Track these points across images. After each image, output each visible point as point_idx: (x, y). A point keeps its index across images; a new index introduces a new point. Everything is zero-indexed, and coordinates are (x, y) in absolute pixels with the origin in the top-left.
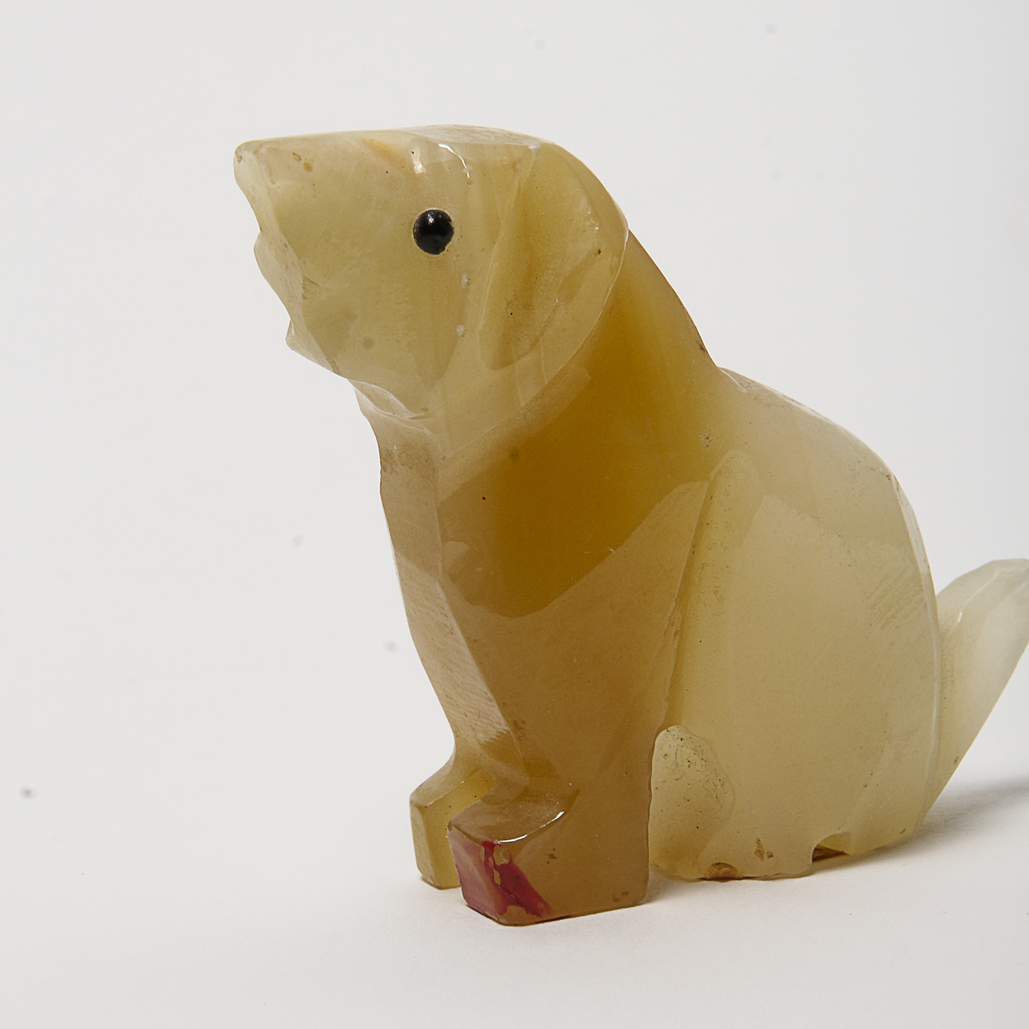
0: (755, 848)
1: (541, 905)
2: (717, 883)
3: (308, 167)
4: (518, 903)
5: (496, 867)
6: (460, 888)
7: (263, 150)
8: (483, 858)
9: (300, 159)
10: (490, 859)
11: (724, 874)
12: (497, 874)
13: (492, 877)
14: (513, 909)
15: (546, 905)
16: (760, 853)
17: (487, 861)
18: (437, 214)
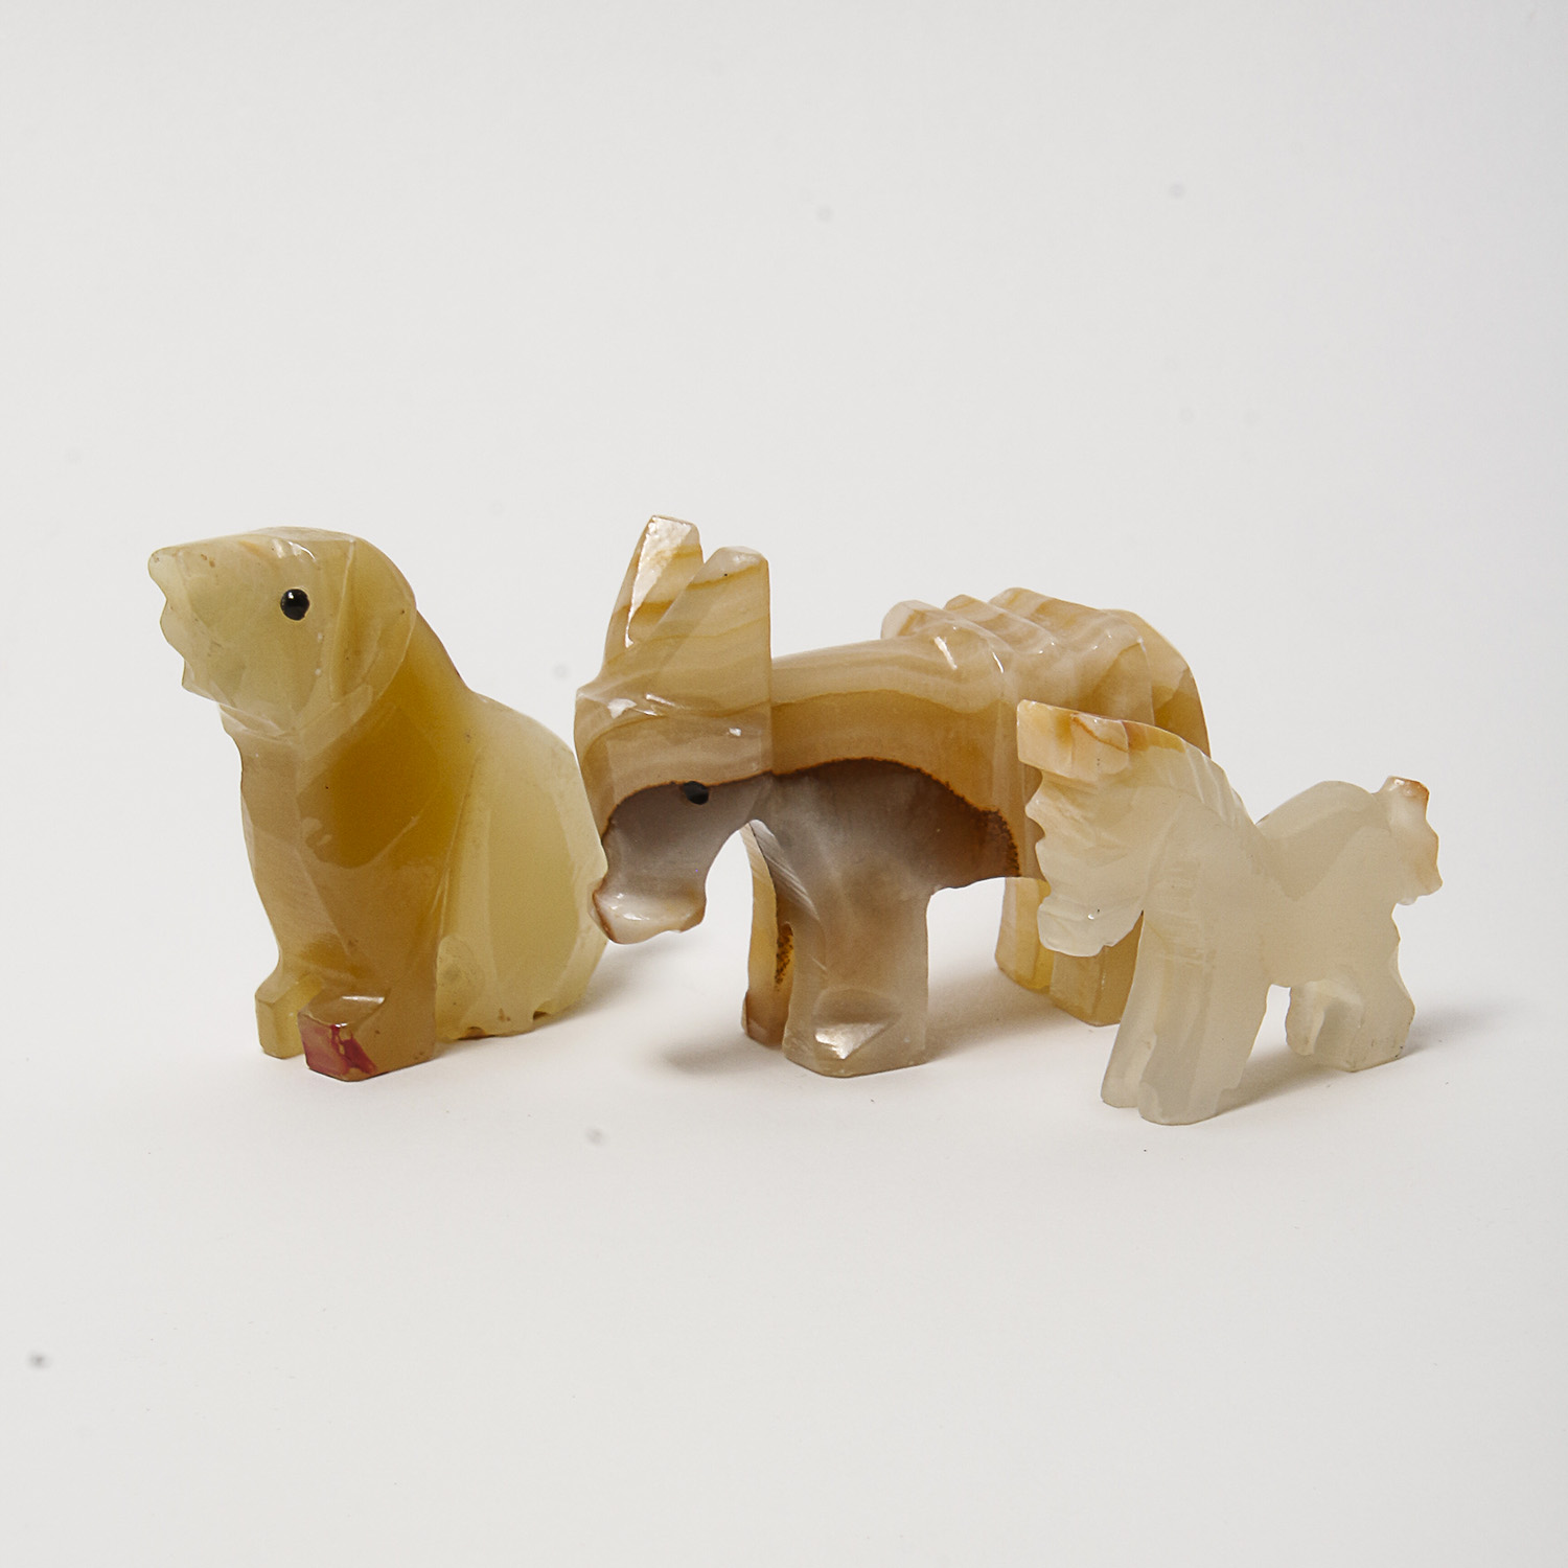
0: (497, 1015)
1: (371, 1067)
2: (474, 1042)
3: (212, 564)
4: (357, 1066)
5: (341, 1043)
6: (304, 1056)
7: (181, 554)
8: (331, 1037)
9: (206, 559)
10: (337, 1038)
11: (475, 1035)
12: (341, 1049)
13: (338, 1050)
14: (354, 1071)
15: (374, 1066)
16: (501, 1018)
17: (334, 1038)
18: (295, 592)
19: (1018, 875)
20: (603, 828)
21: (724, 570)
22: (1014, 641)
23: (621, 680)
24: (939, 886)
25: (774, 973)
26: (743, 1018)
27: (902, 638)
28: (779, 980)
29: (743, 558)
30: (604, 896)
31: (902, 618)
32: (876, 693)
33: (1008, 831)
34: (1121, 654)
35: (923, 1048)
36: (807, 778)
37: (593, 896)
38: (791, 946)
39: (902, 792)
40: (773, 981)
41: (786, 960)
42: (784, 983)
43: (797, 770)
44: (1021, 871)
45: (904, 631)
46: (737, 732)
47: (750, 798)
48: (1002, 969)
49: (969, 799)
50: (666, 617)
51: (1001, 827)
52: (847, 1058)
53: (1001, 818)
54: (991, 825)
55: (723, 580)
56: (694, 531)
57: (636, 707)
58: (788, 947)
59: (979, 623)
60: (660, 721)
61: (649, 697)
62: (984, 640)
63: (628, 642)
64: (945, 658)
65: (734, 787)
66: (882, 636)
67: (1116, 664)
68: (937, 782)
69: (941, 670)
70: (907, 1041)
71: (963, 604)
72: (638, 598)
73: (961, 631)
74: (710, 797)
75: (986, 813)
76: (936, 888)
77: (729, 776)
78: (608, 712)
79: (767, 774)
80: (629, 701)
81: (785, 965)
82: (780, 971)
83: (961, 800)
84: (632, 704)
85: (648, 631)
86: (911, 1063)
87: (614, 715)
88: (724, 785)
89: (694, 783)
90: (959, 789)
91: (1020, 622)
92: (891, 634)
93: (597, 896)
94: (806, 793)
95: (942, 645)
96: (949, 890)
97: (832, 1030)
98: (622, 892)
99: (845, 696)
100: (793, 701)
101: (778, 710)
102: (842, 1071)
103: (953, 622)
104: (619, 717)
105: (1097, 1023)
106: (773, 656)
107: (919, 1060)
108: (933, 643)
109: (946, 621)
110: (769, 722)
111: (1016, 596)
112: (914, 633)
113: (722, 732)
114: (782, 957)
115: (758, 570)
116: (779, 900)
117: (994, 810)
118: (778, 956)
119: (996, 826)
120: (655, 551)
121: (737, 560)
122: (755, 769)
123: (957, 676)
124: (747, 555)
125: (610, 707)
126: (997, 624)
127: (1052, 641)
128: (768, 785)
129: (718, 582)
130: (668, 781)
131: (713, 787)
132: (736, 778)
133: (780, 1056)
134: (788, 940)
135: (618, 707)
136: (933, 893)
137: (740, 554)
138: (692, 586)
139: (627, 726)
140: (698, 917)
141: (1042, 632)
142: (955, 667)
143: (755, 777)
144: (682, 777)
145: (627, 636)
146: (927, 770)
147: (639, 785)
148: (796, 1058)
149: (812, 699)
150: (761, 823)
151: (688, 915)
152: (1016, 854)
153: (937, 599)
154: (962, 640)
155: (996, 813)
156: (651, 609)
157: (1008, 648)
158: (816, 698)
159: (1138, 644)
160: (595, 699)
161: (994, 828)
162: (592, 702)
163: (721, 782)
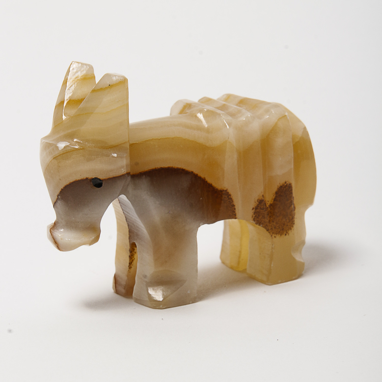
19: (236, 218)
20: (55, 200)
21: (108, 83)
22: (232, 115)
23: (62, 134)
24: (202, 223)
25: (128, 264)
26: (113, 286)
27: (180, 115)
28: (130, 267)
29: (117, 77)
30: (55, 230)
31: (180, 107)
32: (173, 138)
33: (231, 199)
34: (279, 120)
35: (196, 295)
36: (144, 176)
37: (50, 230)
38: (135, 252)
39: (185, 182)
40: (128, 268)
41: (133, 259)
42: (132, 269)
43: (140, 173)
44: (237, 216)
45: (182, 112)
46: (115, 155)
47: (120, 185)
48: (223, 263)
49: (214, 184)
50: (82, 105)
51: (228, 197)
52: (163, 300)
53: (228, 193)
54: (224, 196)
55: (108, 87)
56: (91, 68)
57: (70, 145)
58: (134, 253)
59: (215, 108)
60: (81, 151)
61: (75, 140)
62: (219, 114)
63: (64, 117)
64: (202, 122)
65: (114, 180)
66: (171, 114)
67: (276, 124)
68: (200, 178)
69: (200, 128)
70: (189, 292)
71: (207, 101)
72: (67, 97)
73: (208, 111)
74: (103, 185)
75: (222, 191)
76: (201, 224)
77: (112, 175)
78: (57, 148)
79: (128, 174)
80: (67, 143)
81: (133, 261)
82: (130, 263)
83: (210, 186)
84: (68, 144)
85: (73, 111)
86: (191, 302)
87: (60, 149)
88: (110, 179)
89: (96, 178)
90: (209, 180)
91: (233, 107)
92: (176, 113)
93: (51, 230)
94: (144, 183)
95: (200, 116)
96: (206, 225)
97: (156, 288)
98: (63, 229)
99: (159, 139)
100: (138, 142)
101: (131, 145)
102: (161, 306)
103: (204, 107)
104: (62, 149)
105: (270, 284)
106: (130, 123)
107: (194, 300)
108: (196, 116)
109: (201, 107)
110: (128, 150)
111: (229, 97)
112: (187, 113)
113: (108, 156)
114: (132, 257)
115: (123, 82)
116: (130, 231)
117: (225, 189)
118: (129, 257)
119: (226, 197)
120: (74, 77)
121: (114, 78)
122: (123, 171)
123: (208, 131)
124: (119, 76)
125: (57, 145)
126: (223, 108)
127: (249, 114)
128: (129, 178)
129: (106, 88)
130: (85, 178)
131: (105, 180)
132: (115, 176)
133: (132, 302)
134: (134, 250)
135: (62, 145)
136: (199, 227)
137: (115, 76)
138: (94, 91)
139: (67, 153)
140: (97, 239)
141: (244, 111)
142: (206, 126)
143: (123, 175)
144: (91, 176)
145: (63, 114)
146: (196, 172)
147: (72, 179)
148: (140, 302)
149: (145, 141)
150: (125, 196)
151: (93, 238)
152: (235, 209)
153: (194, 98)
154: (209, 115)
155: (226, 191)
156: (73, 102)
157: (230, 118)
158: (147, 141)
159: (286, 116)
160: (51, 142)
161: (225, 197)
162: (50, 144)
163: (108, 177)
